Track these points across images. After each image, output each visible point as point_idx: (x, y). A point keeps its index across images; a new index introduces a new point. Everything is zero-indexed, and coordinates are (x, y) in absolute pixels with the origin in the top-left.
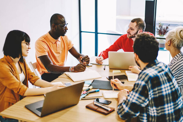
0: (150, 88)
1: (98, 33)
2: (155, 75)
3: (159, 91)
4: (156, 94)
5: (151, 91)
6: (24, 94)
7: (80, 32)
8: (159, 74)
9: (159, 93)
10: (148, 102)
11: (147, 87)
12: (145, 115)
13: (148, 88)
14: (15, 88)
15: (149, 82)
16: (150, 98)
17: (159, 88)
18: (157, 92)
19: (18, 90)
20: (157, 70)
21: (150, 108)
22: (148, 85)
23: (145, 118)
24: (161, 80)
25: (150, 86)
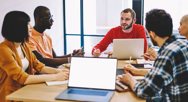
0: (174, 64)
1: (84, 35)
2: (178, 50)
3: (184, 67)
4: (180, 71)
5: (175, 68)
6: (23, 83)
7: (65, 35)
8: (182, 50)
9: (183, 69)
10: (172, 80)
11: (172, 62)
12: (167, 95)
13: (172, 64)
14: (16, 74)
15: (173, 57)
16: (174, 76)
17: (183, 64)
18: (181, 68)
19: (19, 76)
20: (179, 45)
21: (172, 87)
22: (172, 61)
23: (168, 98)
24: (184, 55)
25: (174, 61)
